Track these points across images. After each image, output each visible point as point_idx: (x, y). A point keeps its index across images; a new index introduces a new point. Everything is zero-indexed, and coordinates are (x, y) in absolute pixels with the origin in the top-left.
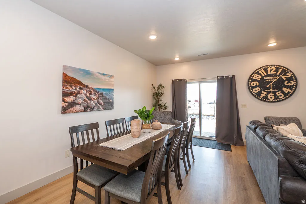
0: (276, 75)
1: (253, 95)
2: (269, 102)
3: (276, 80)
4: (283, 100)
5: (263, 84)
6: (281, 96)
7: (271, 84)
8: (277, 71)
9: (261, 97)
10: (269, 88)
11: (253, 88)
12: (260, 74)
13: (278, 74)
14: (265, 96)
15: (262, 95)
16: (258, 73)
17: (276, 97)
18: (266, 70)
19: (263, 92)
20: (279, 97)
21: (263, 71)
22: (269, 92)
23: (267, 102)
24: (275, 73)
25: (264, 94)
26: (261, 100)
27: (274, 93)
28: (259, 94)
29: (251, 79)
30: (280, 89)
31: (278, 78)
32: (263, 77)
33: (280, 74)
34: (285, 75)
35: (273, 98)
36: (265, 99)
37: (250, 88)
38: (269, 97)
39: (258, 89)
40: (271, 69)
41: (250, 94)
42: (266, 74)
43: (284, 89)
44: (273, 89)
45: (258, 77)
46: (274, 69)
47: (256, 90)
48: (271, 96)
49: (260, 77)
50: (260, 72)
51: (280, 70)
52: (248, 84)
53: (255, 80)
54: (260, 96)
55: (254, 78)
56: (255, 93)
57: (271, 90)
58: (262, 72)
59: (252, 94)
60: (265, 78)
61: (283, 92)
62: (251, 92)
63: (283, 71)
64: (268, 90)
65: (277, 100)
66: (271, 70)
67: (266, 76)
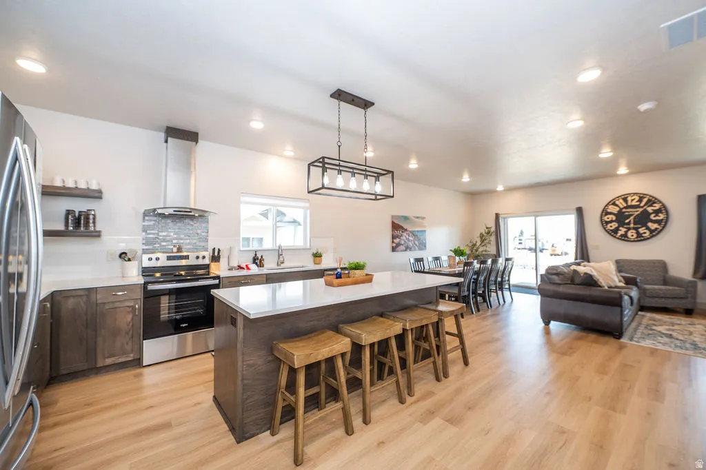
0: (638, 206)
1: (608, 232)
2: (628, 241)
3: (638, 213)
4: (648, 238)
5: (621, 218)
6: (645, 233)
7: (632, 218)
8: (640, 200)
9: (619, 235)
10: (629, 223)
11: (607, 223)
12: (617, 205)
13: (642, 205)
14: (624, 233)
15: (620, 233)
16: (614, 204)
17: (639, 235)
18: (625, 200)
19: (621, 228)
20: (644, 235)
21: (621, 201)
22: (629, 229)
23: (626, 241)
24: (638, 203)
25: (622, 231)
26: (618, 238)
27: (636, 229)
28: (616, 231)
29: (605, 212)
30: (645, 225)
31: (641, 210)
32: (621, 209)
33: (645, 205)
34: (651, 206)
35: (635, 235)
36: (624, 238)
37: (604, 224)
38: (629, 234)
39: (614, 225)
40: (634, 197)
41: (604, 231)
42: (625, 205)
43: (650, 224)
44: (634, 224)
45: (615, 210)
46: (637, 198)
47: (611, 227)
48: (632, 234)
49: (618, 209)
50: (617, 203)
51: (645, 200)
52: (601, 217)
53: (610, 213)
54: (616, 233)
55: (609, 211)
56: (611, 230)
57: (632, 225)
58: (621, 203)
59: (606, 231)
60: (624, 210)
61: (648, 228)
62: (604, 228)
63: (649, 201)
64: (628, 226)
65: (640, 238)
66: (632, 200)
67: (625, 208)
